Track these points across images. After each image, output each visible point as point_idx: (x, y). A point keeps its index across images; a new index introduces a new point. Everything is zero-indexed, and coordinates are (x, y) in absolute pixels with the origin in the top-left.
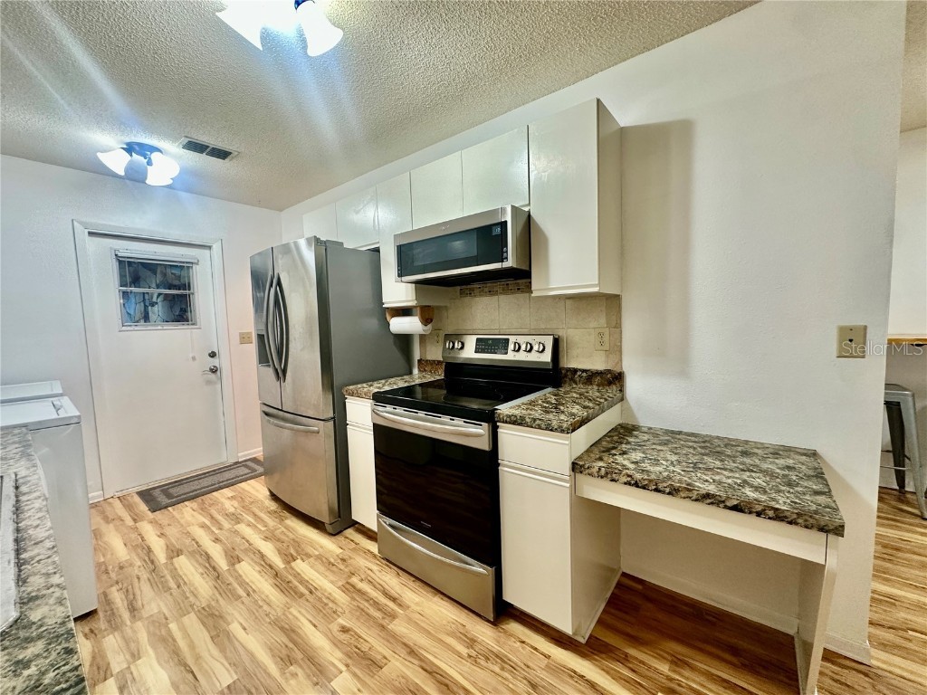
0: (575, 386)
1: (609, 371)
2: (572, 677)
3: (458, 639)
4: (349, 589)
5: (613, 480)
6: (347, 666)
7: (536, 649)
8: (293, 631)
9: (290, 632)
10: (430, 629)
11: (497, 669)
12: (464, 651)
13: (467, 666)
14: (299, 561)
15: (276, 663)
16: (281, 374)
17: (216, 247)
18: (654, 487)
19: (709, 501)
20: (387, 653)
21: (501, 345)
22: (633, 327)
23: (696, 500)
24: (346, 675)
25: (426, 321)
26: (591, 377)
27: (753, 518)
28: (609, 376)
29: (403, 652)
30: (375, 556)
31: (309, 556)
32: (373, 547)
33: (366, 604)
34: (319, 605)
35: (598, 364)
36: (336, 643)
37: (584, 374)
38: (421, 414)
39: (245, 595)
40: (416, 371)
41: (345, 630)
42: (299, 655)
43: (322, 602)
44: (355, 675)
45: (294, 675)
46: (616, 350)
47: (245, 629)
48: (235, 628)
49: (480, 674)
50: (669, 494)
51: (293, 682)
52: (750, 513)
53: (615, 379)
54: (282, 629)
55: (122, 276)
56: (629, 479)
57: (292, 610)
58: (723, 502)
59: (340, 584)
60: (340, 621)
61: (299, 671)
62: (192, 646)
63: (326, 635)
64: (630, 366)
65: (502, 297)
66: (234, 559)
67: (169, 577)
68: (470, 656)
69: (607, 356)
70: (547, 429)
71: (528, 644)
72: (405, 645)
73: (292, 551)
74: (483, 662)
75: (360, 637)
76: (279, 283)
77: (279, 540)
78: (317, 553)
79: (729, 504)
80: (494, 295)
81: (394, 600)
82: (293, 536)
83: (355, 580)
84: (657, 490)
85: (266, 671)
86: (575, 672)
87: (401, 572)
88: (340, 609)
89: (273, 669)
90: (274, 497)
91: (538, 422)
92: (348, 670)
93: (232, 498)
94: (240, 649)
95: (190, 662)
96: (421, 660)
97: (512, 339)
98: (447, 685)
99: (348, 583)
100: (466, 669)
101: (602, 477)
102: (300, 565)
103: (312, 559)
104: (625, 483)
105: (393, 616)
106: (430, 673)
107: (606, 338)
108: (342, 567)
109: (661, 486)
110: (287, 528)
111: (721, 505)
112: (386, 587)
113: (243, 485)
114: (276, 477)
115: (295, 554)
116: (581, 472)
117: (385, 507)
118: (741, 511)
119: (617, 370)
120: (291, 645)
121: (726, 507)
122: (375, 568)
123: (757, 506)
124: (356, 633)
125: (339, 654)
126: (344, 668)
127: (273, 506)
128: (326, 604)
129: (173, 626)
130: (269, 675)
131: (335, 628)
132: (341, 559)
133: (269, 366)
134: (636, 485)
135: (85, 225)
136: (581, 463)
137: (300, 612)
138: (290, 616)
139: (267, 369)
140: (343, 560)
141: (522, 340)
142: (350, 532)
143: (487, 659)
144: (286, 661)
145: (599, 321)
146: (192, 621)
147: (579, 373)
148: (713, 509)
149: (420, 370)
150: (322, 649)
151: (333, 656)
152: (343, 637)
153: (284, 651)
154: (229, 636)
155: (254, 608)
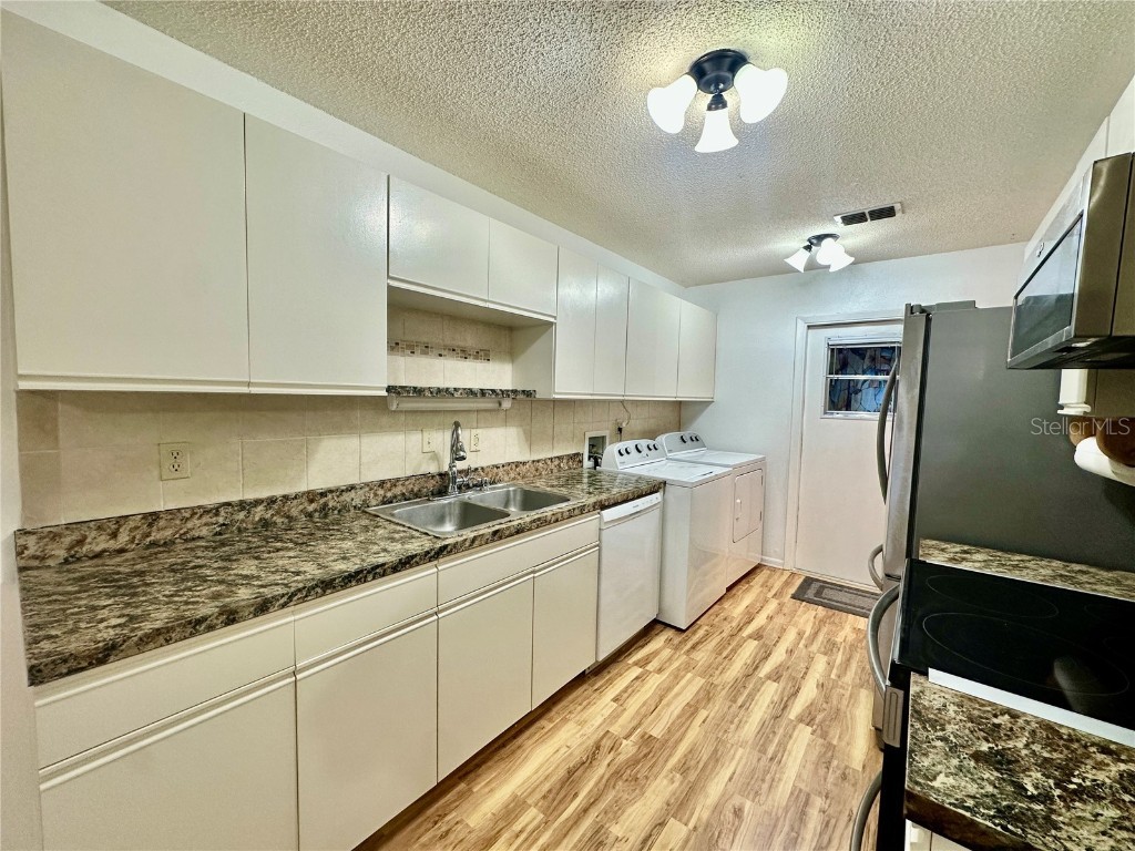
4: (801, 800)
6: (695, 828)
8: (717, 761)
9: (716, 758)
14: (809, 729)
15: (679, 761)
24: (684, 830)
31: (824, 735)
33: (786, 829)
34: (759, 772)
36: (717, 809)
39: (739, 705)
41: (738, 812)
42: (692, 777)
43: (764, 776)
44: (687, 841)
45: (672, 781)
47: (704, 722)
48: (703, 714)
51: (665, 782)
54: (716, 751)
57: (740, 751)
59: (802, 786)
60: (748, 805)
61: (676, 784)
62: (677, 695)
63: (723, 794)
66: (776, 676)
67: (730, 648)
73: (819, 717)
75: (735, 835)
77: (827, 697)
78: (835, 742)
82: (843, 708)
83: (818, 802)
85: (670, 755)
88: (763, 798)
89: (673, 761)
92: (690, 831)
94: (684, 728)
99: (808, 795)
102: (804, 732)
103: (821, 741)
108: (831, 778)
110: (853, 695)
115: (817, 721)
120: (701, 765)
124: (739, 826)
125: (705, 815)
126: (691, 825)
128: (763, 780)
129: (689, 676)
130: (666, 761)
131: (737, 800)
132: (844, 774)
137: (741, 758)
138: (732, 752)
140: (844, 777)
144: (683, 768)
146: (699, 682)
150: (707, 797)
151: (701, 810)
152: (729, 815)
153: (693, 763)
154: (693, 714)
155: (729, 717)
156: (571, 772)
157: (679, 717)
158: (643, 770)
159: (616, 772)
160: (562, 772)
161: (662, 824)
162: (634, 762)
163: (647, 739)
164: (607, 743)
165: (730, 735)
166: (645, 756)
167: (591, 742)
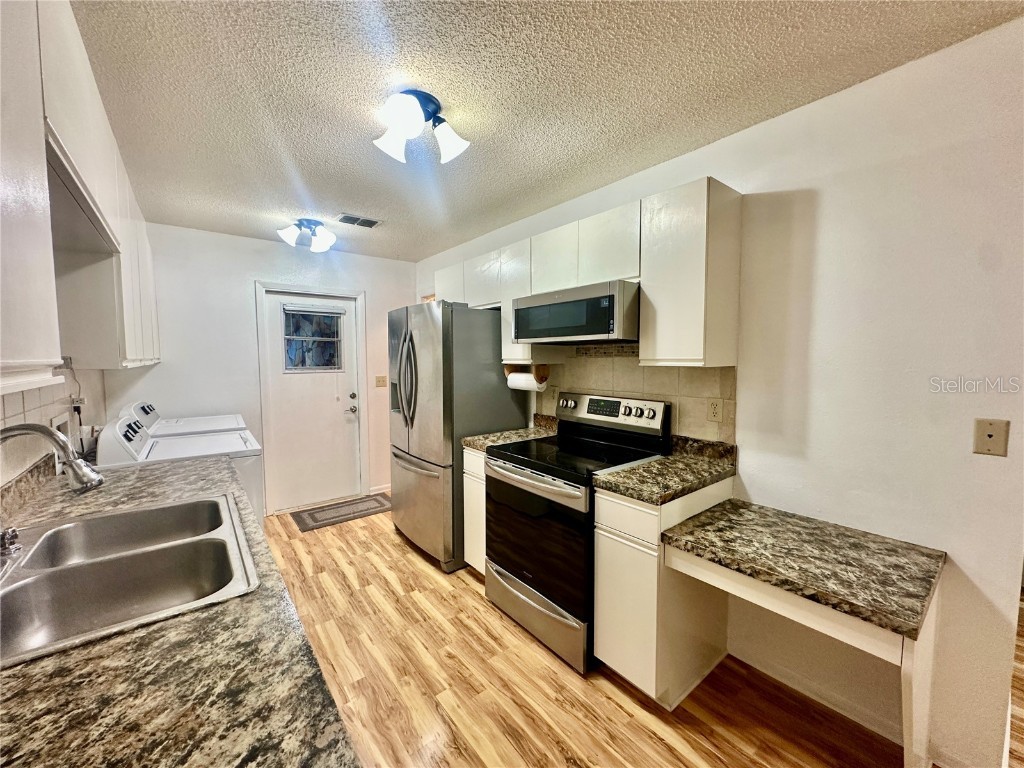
0: (685, 455)
1: (722, 444)
2: (651, 737)
3: (549, 683)
4: (458, 623)
5: (698, 555)
6: (450, 685)
7: (621, 707)
8: (409, 649)
9: (406, 649)
10: (523, 669)
11: (580, 715)
12: (553, 695)
13: (553, 708)
14: (416, 592)
15: (394, 671)
16: (410, 421)
17: (360, 300)
18: (736, 567)
19: (788, 587)
20: (485, 682)
21: (612, 409)
22: (749, 400)
23: (776, 585)
24: (449, 692)
25: (541, 379)
26: (702, 447)
27: (828, 610)
28: (721, 448)
29: (498, 684)
30: (482, 598)
31: (425, 589)
32: (481, 589)
33: (470, 638)
34: (430, 631)
35: (710, 434)
36: (442, 665)
37: (695, 445)
38: (528, 471)
39: (372, 613)
40: (531, 425)
41: (450, 656)
42: (413, 670)
43: (433, 629)
44: (456, 693)
45: (408, 684)
46: (730, 422)
47: (371, 640)
48: (364, 637)
49: (564, 717)
50: (750, 575)
51: (406, 688)
52: (827, 604)
53: (728, 452)
54: (400, 645)
55: (287, 326)
56: (713, 556)
57: (409, 632)
58: (801, 590)
59: (450, 617)
60: (448, 648)
61: (412, 682)
62: (332, 645)
63: (435, 658)
64: (744, 440)
65: (617, 359)
66: (365, 582)
67: (315, 588)
68: (557, 700)
69: (720, 428)
70: (638, 499)
71: (613, 701)
72: (500, 678)
73: (412, 582)
74: (568, 707)
75: (463, 665)
76: (411, 339)
77: (401, 571)
78: (432, 587)
79: (807, 593)
80: (608, 356)
81: (495, 639)
82: (413, 570)
83: (462, 616)
84: (739, 570)
85: (386, 675)
86: (655, 734)
87: (504, 617)
88: (447, 638)
89: (392, 675)
90: (399, 532)
91: (630, 491)
92: (451, 689)
93: (364, 528)
94: (367, 654)
95: (330, 656)
96: (513, 693)
97: (624, 403)
98: (533, 720)
99: (457, 618)
100: (551, 709)
101: (688, 551)
102: (417, 595)
103: (427, 592)
104: (710, 560)
105: (493, 653)
106: (520, 706)
107: (719, 410)
108: (452, 603)
109: (743, 567)
110: (409, 561)
111: (800, 593)
112: (490, 627)
113: (373, 517)
114: (401, 513)
115: (413, 585)
116: (669, 544)
117: (493, 553)
118: (818, 601)
119: (730, 443)
120: (406, 660)
121: (804, 596)
122: (481, 609)
123: (833, 599)
124: (460, 661)
125: (445, 675)
126: (447, 686)
127: (397, 540)
128: (436, 632)
129: (318, 627)
130: (388, 679)
131: (443, 653)
132: (452, 596)
133: (399, 412)
134: (720, 562)
135: (263, 285)
136: (670, 535)
137: (415, 634)
138: (407, 637)
139: (397, 414)
140: (454, 597)
141: (633, 404)
142: (462, 573)
143: (573, 705)
144: (403, 671)
145: (714, 390)
146: (331, 625)
147: (690, 442)
148: (790, 595)
149: (535, 425)
150: (431, 668)
151: (439, 675)
152: (449, 661)
153: (401, 664)
154: (359, 643)
155: (379, 624)
157: (354, 653)
158: (386, 700)
159: (376, 722)
161: (438, 705)
162: (375, 704)
165: (393, 631)
166: (374, 692)
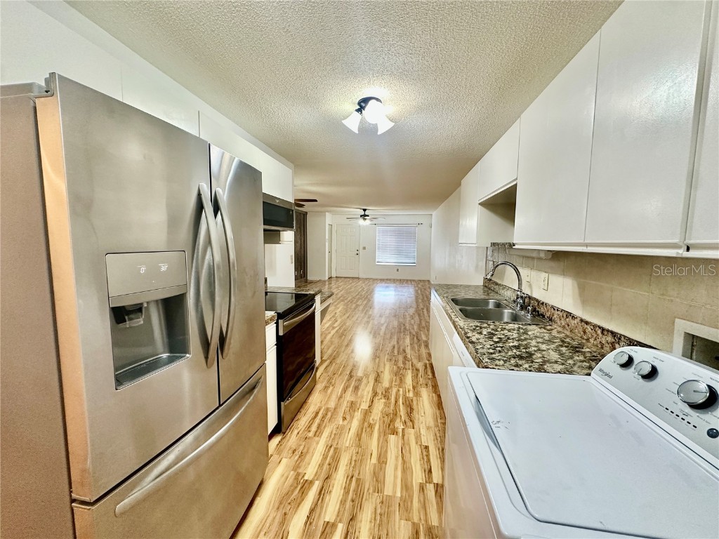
4: (318, 433)
14: (306, 478)
15: (374, 428)
20: (345, 403)
24: (362, 407)
29: (343, 399)
31: (297, 476)
36: (352, 417)
39: (354, 478)
41: (344, 419)
42: (366, 424)
44: (360, 405)
47: (371, 454)
48: (374, 460)
51: (375, 418)
54: (360, 440)
57: (347, 445)
59: (317, 439)
60: (341, 423)
61: (371, 419)
62: (396, 469)
63: (351, 422)
85: (379, 429)
89: (377, 427)
95: (400, 458)
122: (296, 432)
125: (356, 413)
126: (360, 410)
129: (399, 494)
131: (346, 422)
137: (346, 441)
140: (294, 451)
144: (371, 426)
146: (388, 491)
151: (358, 415)
152: (348, 417)
153: (368, 430)
154: (380, 457)
155: (358, 464)
156: (412, 409)
157: (386, 451)
158: (387, 420)
159: (396, 415)
160: (415, 407)
161: (369, 407)
162: (392, 421)
163: (394, 432)
164: (409, 424)
165: (354, 452)
166: (389, 425)
167: (416, 421)
